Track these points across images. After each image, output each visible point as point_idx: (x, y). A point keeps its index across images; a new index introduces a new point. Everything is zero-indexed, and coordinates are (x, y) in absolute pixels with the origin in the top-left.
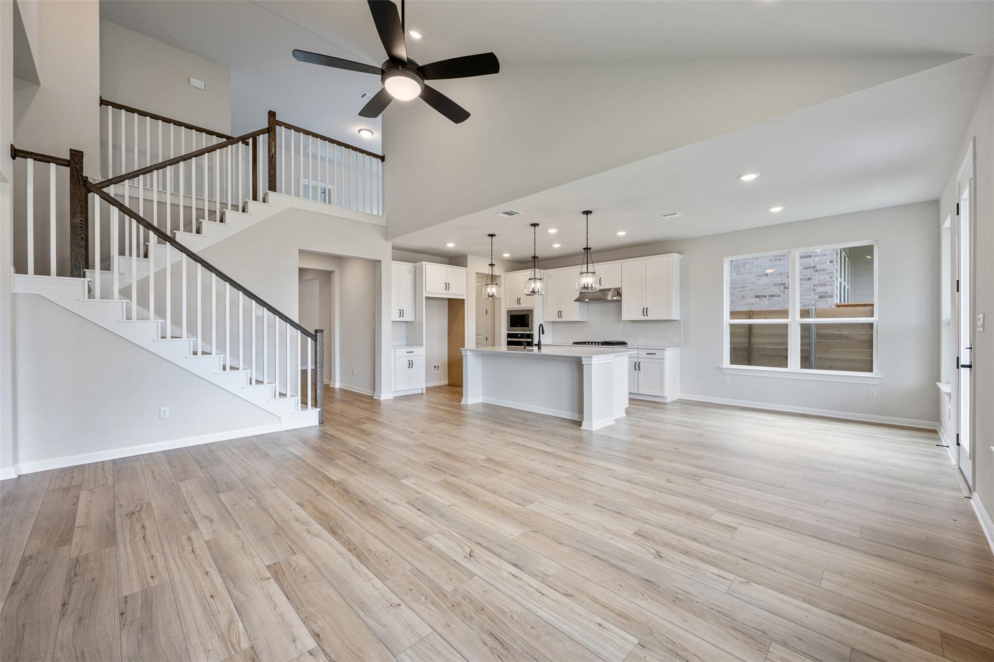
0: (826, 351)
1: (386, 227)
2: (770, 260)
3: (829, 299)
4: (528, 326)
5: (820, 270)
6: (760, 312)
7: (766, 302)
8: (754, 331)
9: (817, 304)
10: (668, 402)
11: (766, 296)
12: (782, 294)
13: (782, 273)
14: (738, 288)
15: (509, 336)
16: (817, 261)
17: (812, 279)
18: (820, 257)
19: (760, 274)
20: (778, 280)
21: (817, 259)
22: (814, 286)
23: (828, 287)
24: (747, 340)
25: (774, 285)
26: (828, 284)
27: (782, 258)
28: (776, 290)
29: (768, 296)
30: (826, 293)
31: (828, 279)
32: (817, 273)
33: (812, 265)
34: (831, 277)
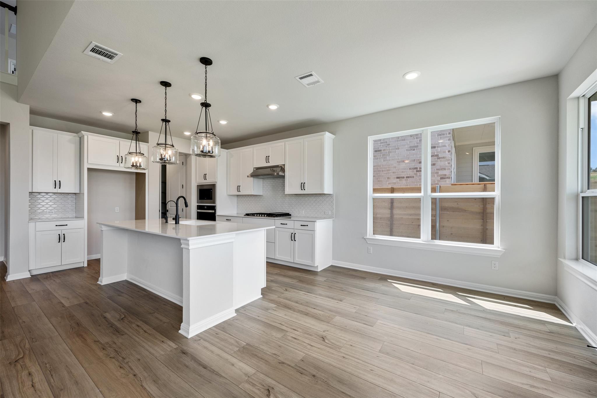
0: (448, 221)
1: (17, 86)
2: (407, 150)
3: (447, 180)
4: (211, 199)
5: (441, 157)
6: (399, 188)
7: (404, 182)
8: (395, 204)
9: (439, 183)
10: (319, 271)
11: (404, 178)
12: (415, 176)
13: (415, 160)
14: (385, 171)
15: (199, 207)
16: (439, 151)
17: (436, 164)
18: (441, 148)
19: (400, 160)
20: (413, 165)
21: (439, 149)
22: (437, 169)
23: (447, 171)
24: (389, 211)
25: (410, 169)
26: (447, 168)
27: (415, 148)
28: (410, 173)
29: (405, 177)
30: (446, 175)
31: (447, 165)
32: (439, 160)
33: (436, 154)
34: (449, 163)
